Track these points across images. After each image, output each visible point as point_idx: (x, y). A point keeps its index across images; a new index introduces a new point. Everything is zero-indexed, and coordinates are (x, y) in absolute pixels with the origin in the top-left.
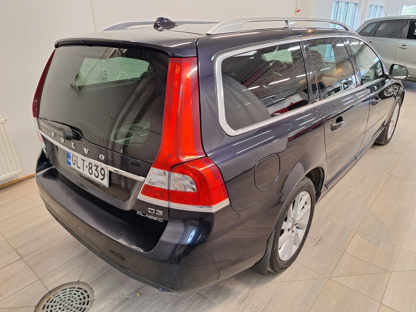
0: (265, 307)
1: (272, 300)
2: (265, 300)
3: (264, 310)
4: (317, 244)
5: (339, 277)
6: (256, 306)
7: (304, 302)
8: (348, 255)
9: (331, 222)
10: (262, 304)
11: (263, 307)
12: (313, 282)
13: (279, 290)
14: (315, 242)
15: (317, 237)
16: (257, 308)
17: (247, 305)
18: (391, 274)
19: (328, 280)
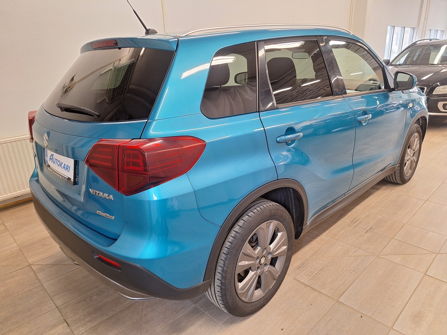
0: (318, 272)
1: (324, 269)
2: (318, 268)
3: (318, 274)
4: (367, 232)
5: (387, 255)
6: (310, 271)
7: (354, 271)
8: (397, 240)
9: (381, 217)
10: (316, 270)
11: (316, 272)
12: (363, 258)
13: (331, 262)
14: (366, 231)
15: (368, 226)
16: (311, 272)
17: (303, 270)
18: (437, 255)
19: (376, 257)
